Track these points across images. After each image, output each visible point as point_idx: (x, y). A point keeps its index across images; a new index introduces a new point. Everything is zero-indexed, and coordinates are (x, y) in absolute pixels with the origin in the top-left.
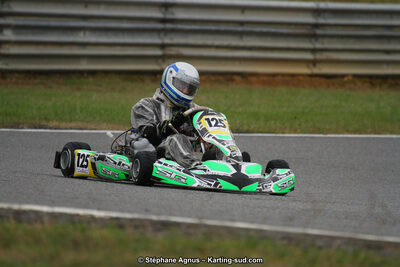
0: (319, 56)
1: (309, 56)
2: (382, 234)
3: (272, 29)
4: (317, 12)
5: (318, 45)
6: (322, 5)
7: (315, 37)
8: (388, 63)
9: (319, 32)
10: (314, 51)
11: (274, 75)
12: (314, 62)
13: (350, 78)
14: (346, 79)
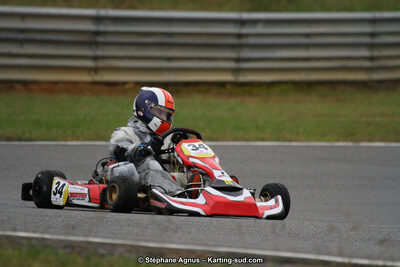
0: (101, 64)
1: (90, 64)
2: (164, 242)
3: (53, 37)
4: (98, 19)
5: (99, 53)
6: (103, 12)
7: (96, 44)
8: (169, 70)
9: (100, 39)
10: (95, 58)
11: (56, 83)
12: (95, 70)
13: (132, 86)
14: (127, 87)
